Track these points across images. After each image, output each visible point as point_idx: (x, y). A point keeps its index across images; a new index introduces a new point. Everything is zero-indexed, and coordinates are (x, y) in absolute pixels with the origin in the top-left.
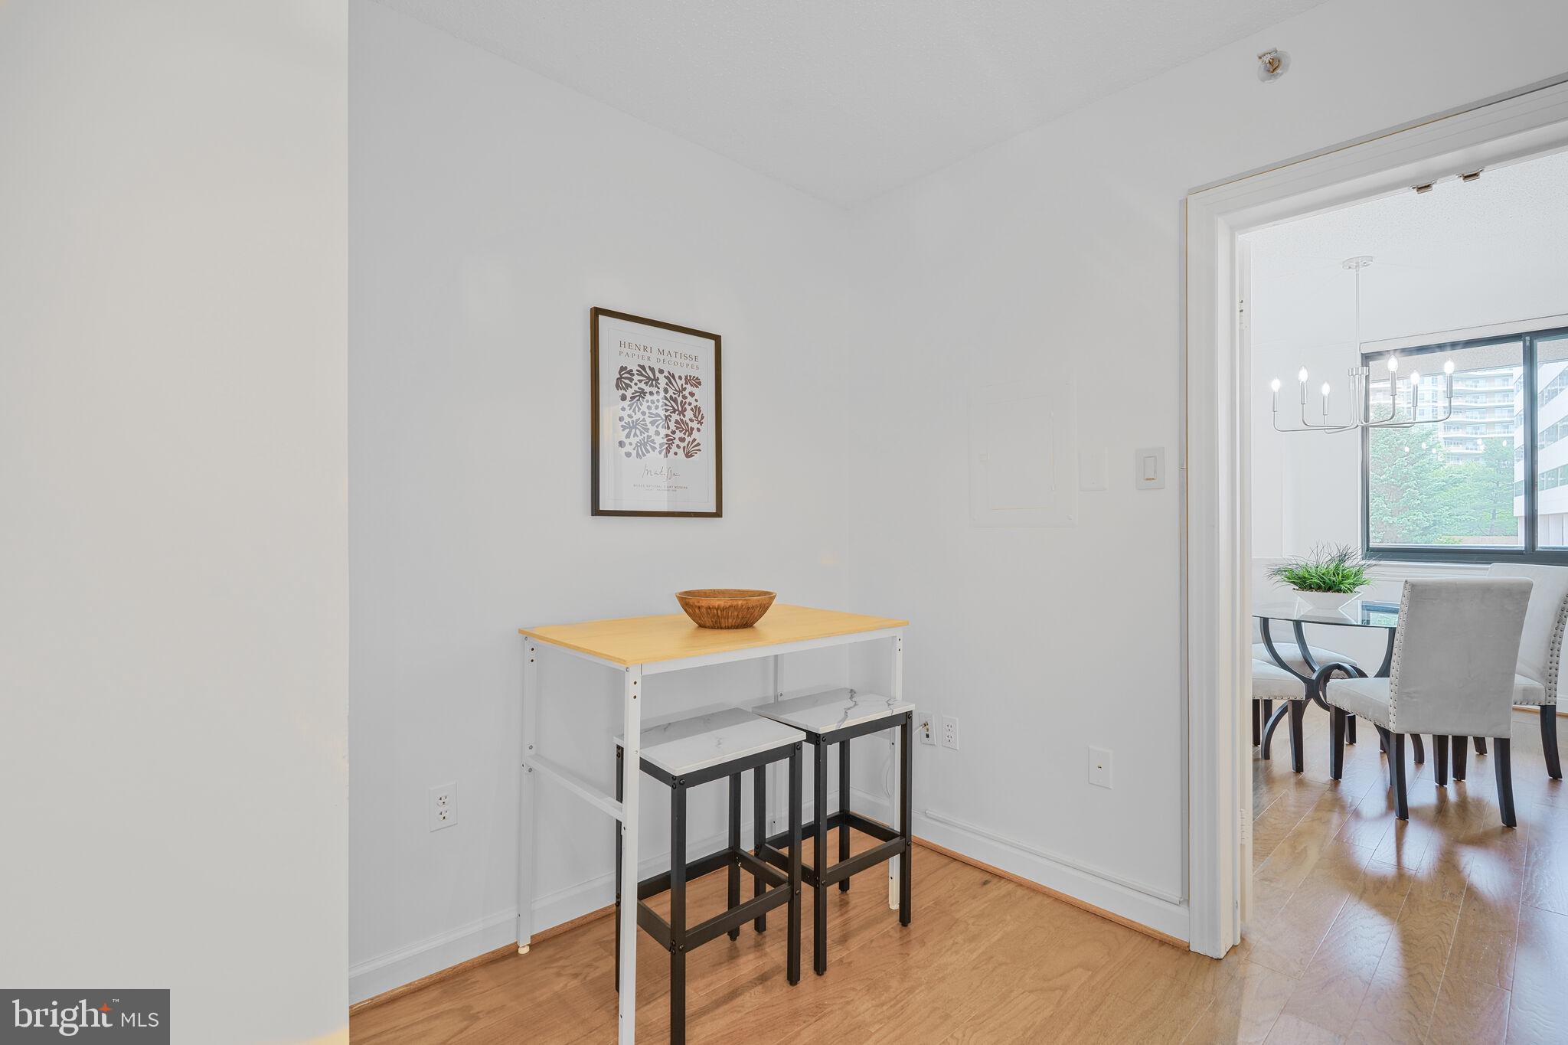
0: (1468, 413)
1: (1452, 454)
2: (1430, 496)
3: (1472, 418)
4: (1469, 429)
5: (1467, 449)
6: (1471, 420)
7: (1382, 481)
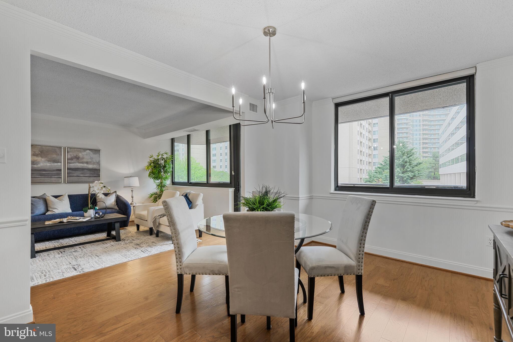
0: (429, 144)
1: (424, 156)
2: (413, 168)
3: (430, 146)
4: (429, 149)
5: (428, 155)
6: (429, 146)
7: (399, 163)
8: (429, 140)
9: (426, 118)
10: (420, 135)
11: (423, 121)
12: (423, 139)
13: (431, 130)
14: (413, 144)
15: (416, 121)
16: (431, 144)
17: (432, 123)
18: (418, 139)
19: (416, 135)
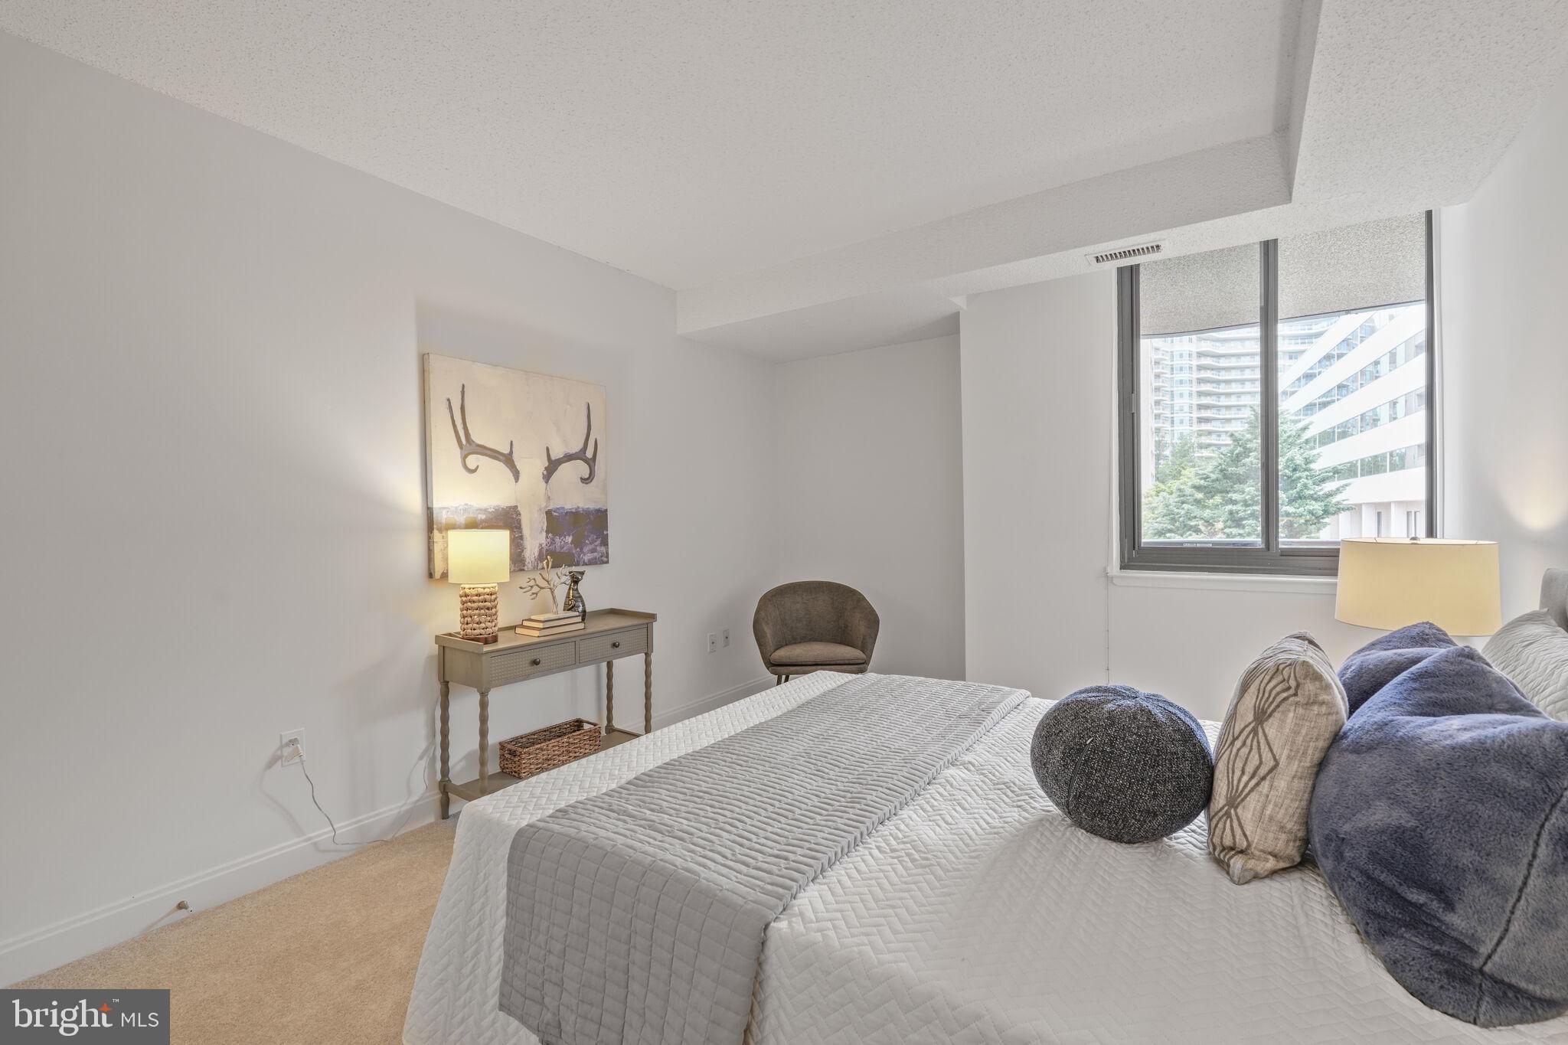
8: (1214, 410)
9: (1206, 347)
10: (1191, 395)
11: (1200, 355)
12: (1200, 407)
13: (1218, 382)
14: (1173, 422)
15: (1181, 356)
16: (1218, 423)
17: (1223, 363)
18: (1186, 409)
19: (1181, 395)
